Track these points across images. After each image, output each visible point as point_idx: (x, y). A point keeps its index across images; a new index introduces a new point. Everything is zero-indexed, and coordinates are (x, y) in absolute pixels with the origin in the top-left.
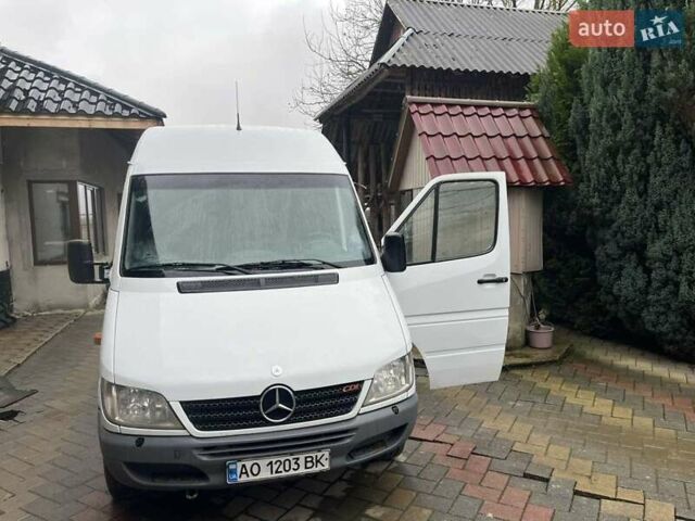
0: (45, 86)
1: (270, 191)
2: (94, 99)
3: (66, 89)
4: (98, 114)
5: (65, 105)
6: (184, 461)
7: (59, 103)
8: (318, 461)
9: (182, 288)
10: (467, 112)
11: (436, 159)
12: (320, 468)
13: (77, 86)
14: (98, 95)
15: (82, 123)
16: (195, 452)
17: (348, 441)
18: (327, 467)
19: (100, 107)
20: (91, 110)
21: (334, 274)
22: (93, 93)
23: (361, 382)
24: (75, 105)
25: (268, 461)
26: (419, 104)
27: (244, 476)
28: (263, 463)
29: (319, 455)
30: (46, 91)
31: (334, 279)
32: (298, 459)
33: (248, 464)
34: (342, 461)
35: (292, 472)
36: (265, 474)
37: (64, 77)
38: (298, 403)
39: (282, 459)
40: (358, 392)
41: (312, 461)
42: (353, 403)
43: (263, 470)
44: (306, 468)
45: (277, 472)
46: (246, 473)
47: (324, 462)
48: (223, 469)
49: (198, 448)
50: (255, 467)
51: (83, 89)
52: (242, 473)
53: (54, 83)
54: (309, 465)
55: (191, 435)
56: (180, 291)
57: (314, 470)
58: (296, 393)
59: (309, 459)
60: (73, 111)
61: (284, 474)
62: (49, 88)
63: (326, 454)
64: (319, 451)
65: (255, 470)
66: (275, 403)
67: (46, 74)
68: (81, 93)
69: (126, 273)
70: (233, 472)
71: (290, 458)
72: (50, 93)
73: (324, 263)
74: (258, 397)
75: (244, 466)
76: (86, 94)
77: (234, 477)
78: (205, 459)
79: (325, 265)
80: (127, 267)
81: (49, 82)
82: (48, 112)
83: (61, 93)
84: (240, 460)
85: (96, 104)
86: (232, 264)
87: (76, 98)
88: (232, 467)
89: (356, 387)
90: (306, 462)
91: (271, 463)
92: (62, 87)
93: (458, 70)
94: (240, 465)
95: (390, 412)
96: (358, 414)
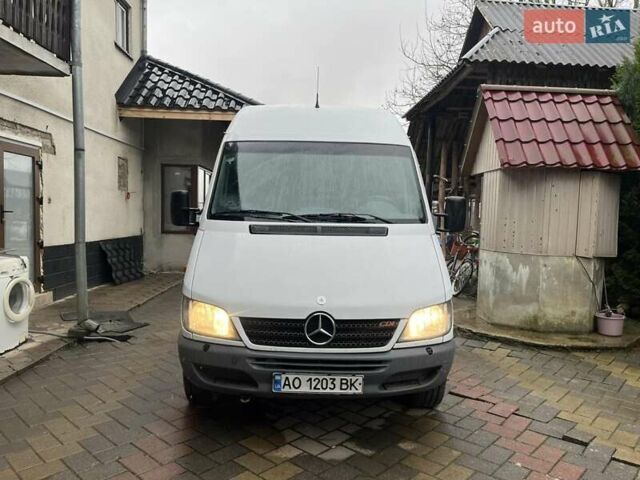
0: (178, 87)
1: (336, 157)
2: (215, 97)
3: (195, 89)
4: (217, 108)
5: (192, 101)
6: (238, 367)
7: (188, 100)
8: (352, 385)
9: (253, 230)
10: (542, 99)
11: (505, 142)
12: (353, 391)
13: (203, 86)
14: (218, 93)
15: (204, 116)
16: (249, 361)
17: (382, 371)
18: (360, 391)
19: (219, 103)
20: (212, 105)
21: (384, 228)
22: (215, 92)
23: (398, 320)
24: (200, 101)
25: (308, 378)
26: (493, 91)
27: (287, 388)
28: (304, 378)
29: (354, 379)
30: (178, 91)
31: (384, 232)
32: (334, 380)
33: (291, 377)
34: (375, 389)
35: (328, 391)
36: (305, 389)
37: (193, 79)
38: (338, 330)
39: (321, 378)
40: (393, 329)
41: (346, 384)
42: (389, 339)
43: (303, 385)
44: (341, 389)
45: (315, 388)
46: (289, 385)
47: (357, 386)
48: (270, 379)
49: (250, 358)
50: (297, 382)
51: (208, 89)
52: (285, 384)
53: (186, 84)
54: (344, 387)
55: (246, 347)
56: (251, 232)
57: (349, 392)
58: (336, 321)
59: (344, 381)
60: (197, 106)
61: (321, 391)
62: (182, 88)
63: (360, 379)
64: (354, 375)
65: (297, 383)
66: (317, 328)
67: (180, 77)
68: (206, 92)
69: (211, 216)
70: (278, 382)
71: (328, 378)
72: (182, 92)
73: (377, 218)
74: (304, 321)
75: (287, 378)
76: (209, 93)
77: (279, 386)
78: (255, 367)
79: (378, 220)
80: (213, 212)
81: (182, 83)
82: (179, 107)
83: (190, 92)
84: (284, 373)
85: (215, 101)
86: (296, 214)
87: (202, 96)
88: (277, 378)
89: (392, 324)
90: (342, 384)
91: (310, 379)
92: (192, 88)
93: (542, 63)
94: (284, 377)
95: (424, 352)
96: (393, 349)
